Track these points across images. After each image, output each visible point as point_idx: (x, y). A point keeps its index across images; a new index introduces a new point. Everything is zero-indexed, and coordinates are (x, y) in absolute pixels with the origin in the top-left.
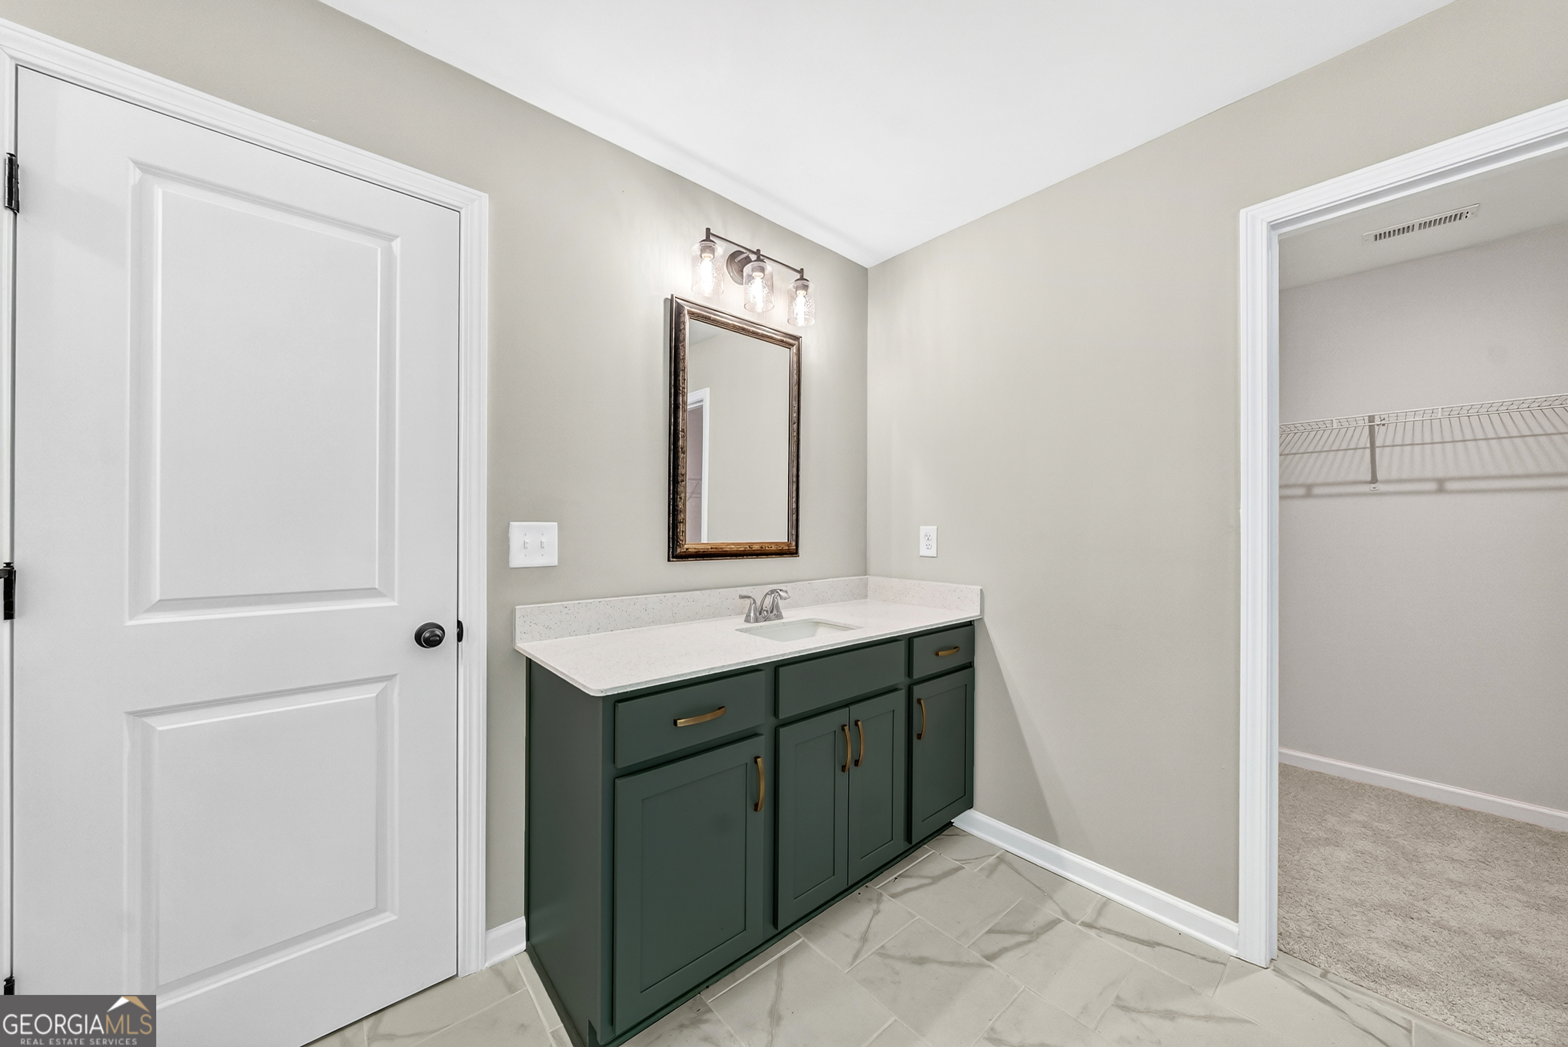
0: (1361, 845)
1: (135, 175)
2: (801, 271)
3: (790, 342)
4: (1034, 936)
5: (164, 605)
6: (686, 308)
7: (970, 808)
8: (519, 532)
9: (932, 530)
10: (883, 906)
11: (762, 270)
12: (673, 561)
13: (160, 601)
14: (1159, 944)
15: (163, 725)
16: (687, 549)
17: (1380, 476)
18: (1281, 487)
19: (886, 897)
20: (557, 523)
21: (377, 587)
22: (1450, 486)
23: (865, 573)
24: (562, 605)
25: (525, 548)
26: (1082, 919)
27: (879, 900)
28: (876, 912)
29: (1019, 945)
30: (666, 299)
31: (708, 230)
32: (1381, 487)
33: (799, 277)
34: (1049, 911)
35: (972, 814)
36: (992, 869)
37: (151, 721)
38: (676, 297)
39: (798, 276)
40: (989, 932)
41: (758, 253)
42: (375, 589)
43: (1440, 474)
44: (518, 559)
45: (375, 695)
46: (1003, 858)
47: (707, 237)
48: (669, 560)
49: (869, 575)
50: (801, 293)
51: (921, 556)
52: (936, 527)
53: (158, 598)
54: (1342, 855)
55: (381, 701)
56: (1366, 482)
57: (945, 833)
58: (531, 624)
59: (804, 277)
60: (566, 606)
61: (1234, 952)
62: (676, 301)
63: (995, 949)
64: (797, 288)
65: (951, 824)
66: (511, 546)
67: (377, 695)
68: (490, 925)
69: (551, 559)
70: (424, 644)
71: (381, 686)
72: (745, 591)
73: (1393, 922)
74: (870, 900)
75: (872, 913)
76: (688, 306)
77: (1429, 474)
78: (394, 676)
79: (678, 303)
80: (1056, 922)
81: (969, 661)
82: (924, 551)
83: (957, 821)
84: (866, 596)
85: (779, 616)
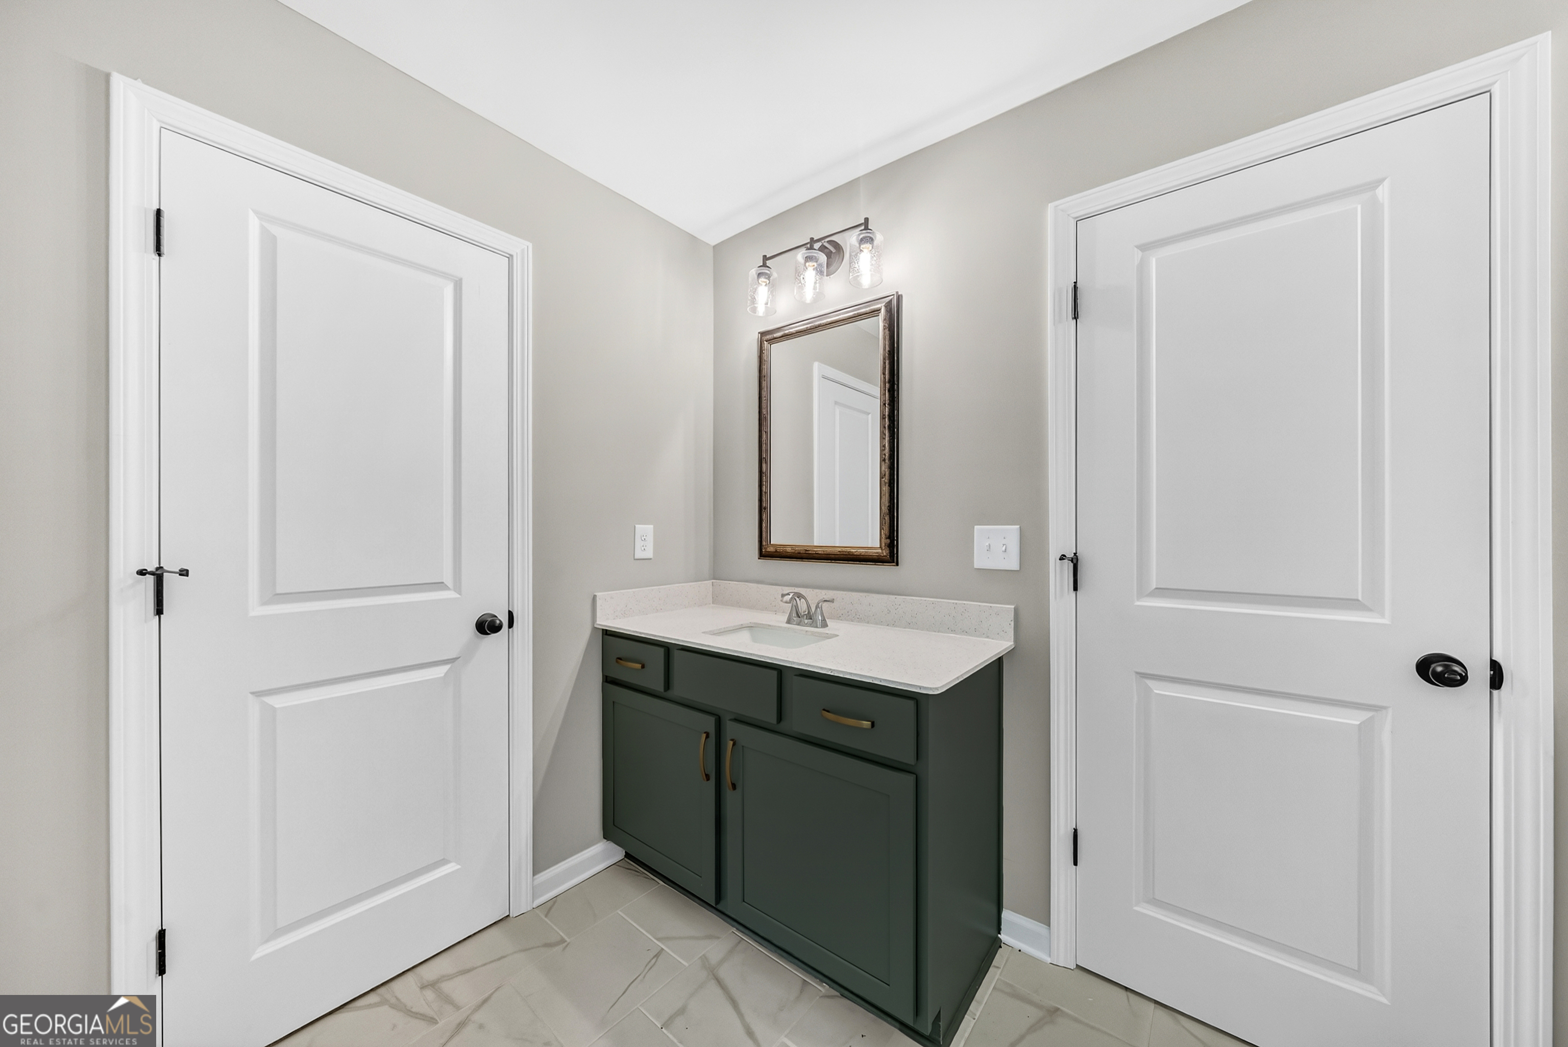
1: (1138, 254)
5: (1161, 592)
13: (1156, 588)
15: (1160, 689)
21: (1360, 598)
37: (1151, 683)
42: (1358, 600)
45: (1358, 723)
53: (1155, 587)
55: (1366, 731)
67: (1360, 723)
70: (1435, 681)
71: (1364, 714)
78: (1384, 707)
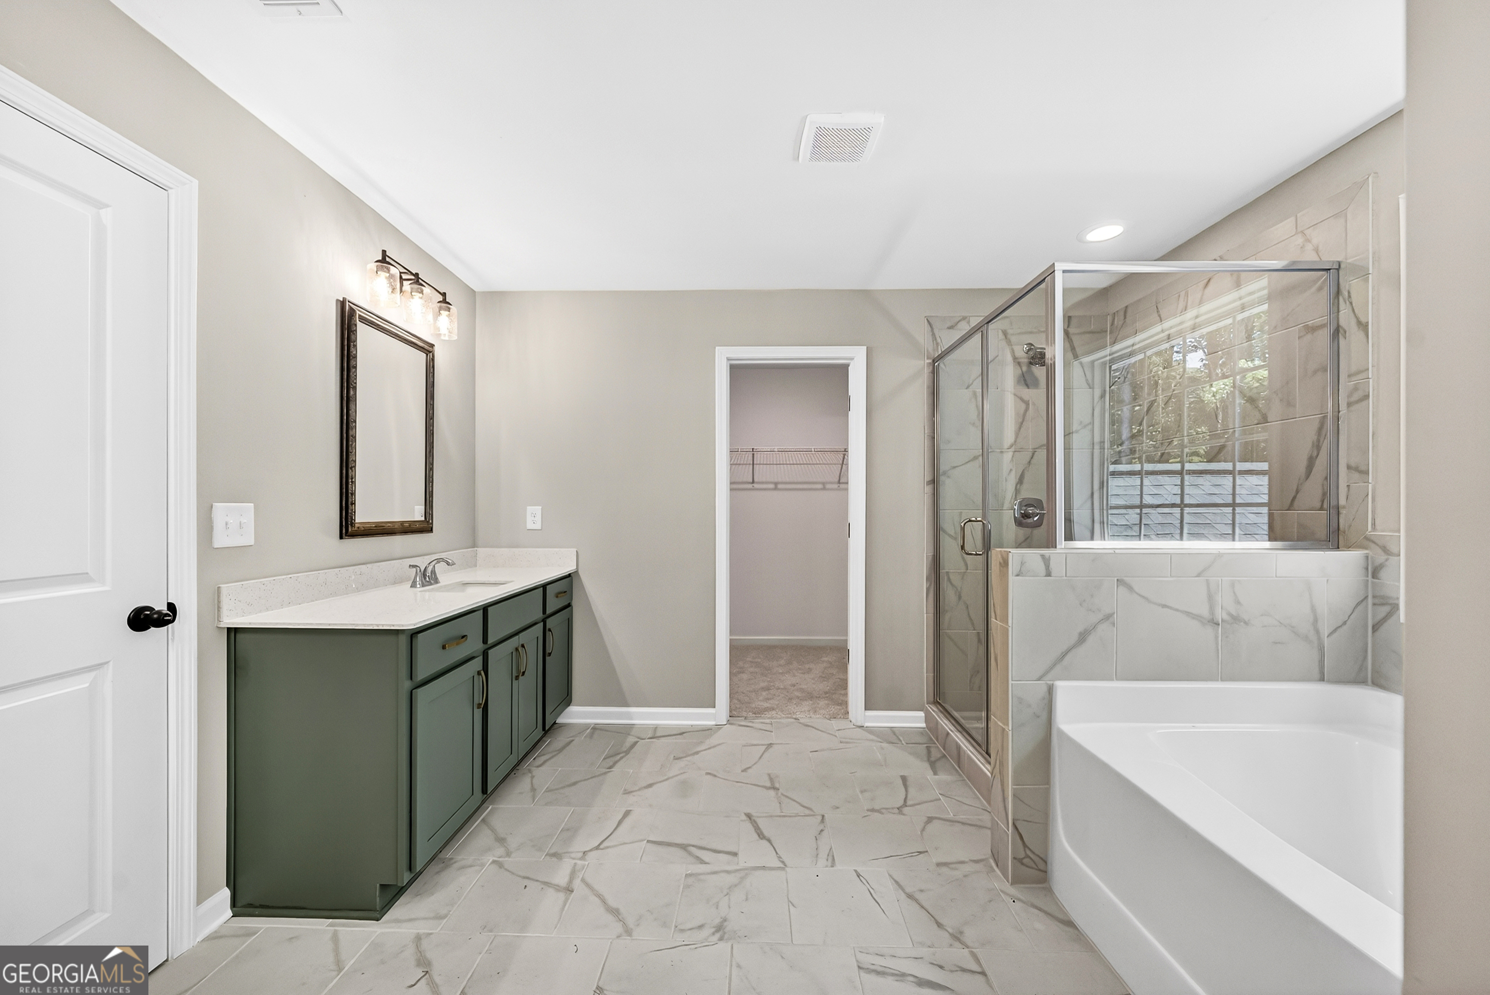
0: (752, 670)
2: (444, 295)
3: (427, 349)
4: (627, 752)
6: (358, 312)
7: (569, 705)
8: (221, 511)
9: (538, 510)
10: (534, 773)
11: (422, 292)
12: (346, 539)
14: (684, 733)
16: (358, 528)
17: (756, 480)
18: (731, 483)
19: (533, 769)
20: (253, 504)
21: (89, 572)
22: (780, 486)
23: (474, 545)
24: (261, 582)
25: (227, 528)
26: (648, 737)
27: (530, 771)
28: (533, 777)
29: (622, 758)
30: (337, 300)
31: (384, 252)
32: (756, 486)
33: (442, 300)
34: (631, 740)
35: (573, 709)
36: (591, 736)
38: (349, 302)
39: (441, 298)
40: (604, 759)
41: (417, 275)
42: (87, 574)
43: (776, 480)
44: (221, 540)
45: (87, 684)
46: (595, 728)
47: (382, 258)
48: (341, 537)
49: (477, 547)
50: (444, 313)
51: (528, 530)
52: (541, 507)
54: (745, 676)
55: (93, 691)
56: (749, 483)
57: (552, 729)
58: (235, 602)
59: (447, 300)
60: (263, 583)
61: (714, 723)
62: (349, 305)
63: (611, 764)
64: (440, 309)
65: (555, 723)
66: (215, 527)
67: (90, 685)
68: (200, 901)
69: (248, 539)
70: (136, 628)
71: (90, 676)
72: (413, 561)
73: (764, 693)
74: (524, 774)
75: (530, 779)
76: (359, 311)
77: (772, 480)
78: (108, 662)
79: (351, 308)
80: (636, 743)
81: (568, 602)
82: (530, 525)
83: (560, 720)
84: (476, 566)
85: (436, 581)
